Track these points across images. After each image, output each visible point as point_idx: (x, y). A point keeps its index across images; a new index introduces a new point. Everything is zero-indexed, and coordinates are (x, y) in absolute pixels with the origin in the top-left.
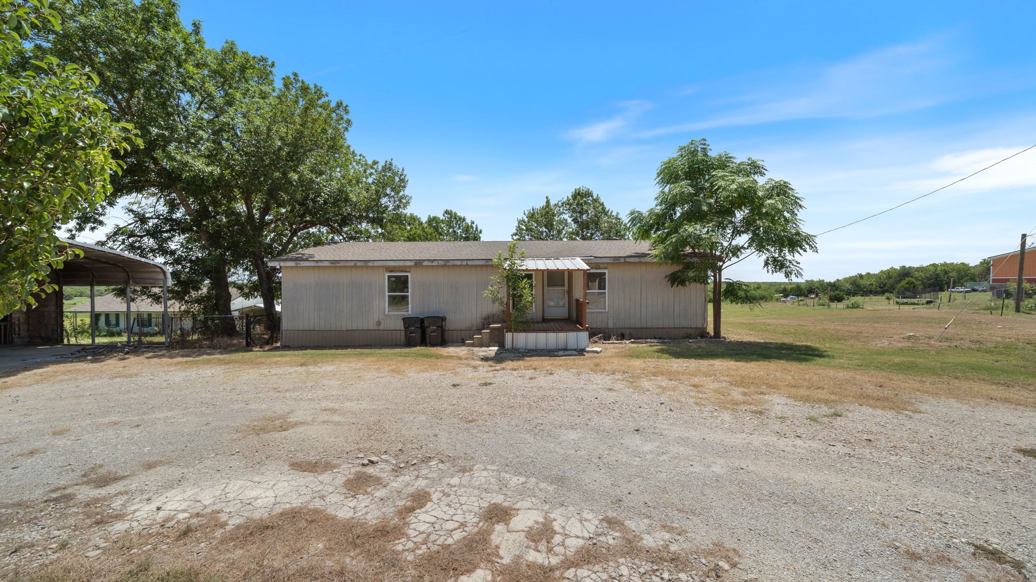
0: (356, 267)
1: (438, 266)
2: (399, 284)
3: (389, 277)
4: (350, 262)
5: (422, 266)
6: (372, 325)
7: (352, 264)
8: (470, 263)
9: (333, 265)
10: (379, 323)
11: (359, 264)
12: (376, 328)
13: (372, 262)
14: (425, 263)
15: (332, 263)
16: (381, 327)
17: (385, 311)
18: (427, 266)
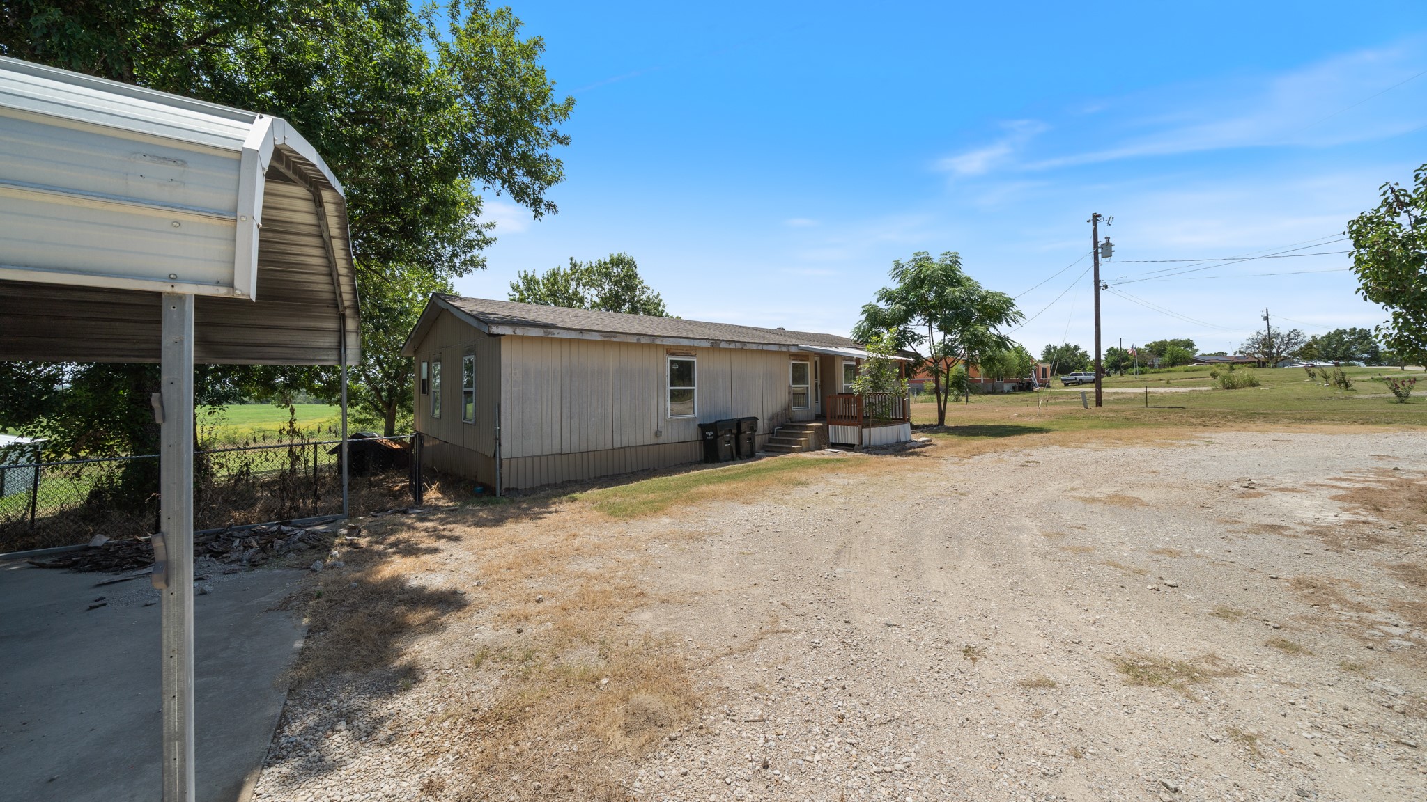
0: (638, 345)
1: (735, 350)
2: (682, 373)
3: (672, 362)
4: (629, 337)
5: (720, 349)
6: (649, 439)
7: (634, 339)
8: (765, 348)
9: (606, 339)
10: (657, 434)
11: (643, 340)
12: (654, 441)
13: (661, 339)
14: (723, 345)
15: (605, 337)
16: (661, 440)
17: (666, 414)
18: (725, 349)
